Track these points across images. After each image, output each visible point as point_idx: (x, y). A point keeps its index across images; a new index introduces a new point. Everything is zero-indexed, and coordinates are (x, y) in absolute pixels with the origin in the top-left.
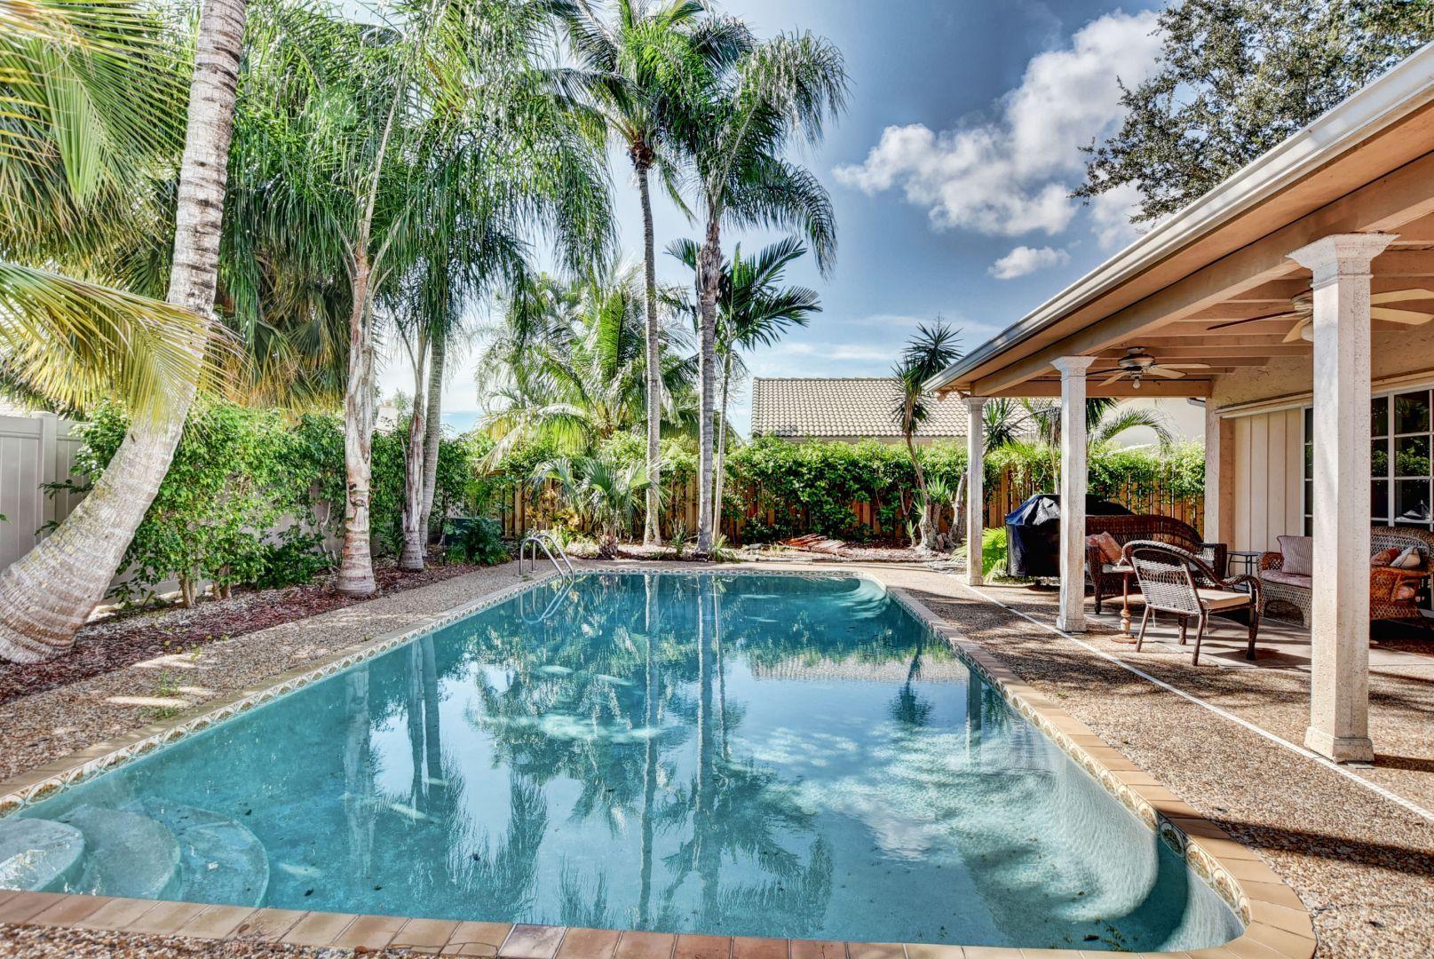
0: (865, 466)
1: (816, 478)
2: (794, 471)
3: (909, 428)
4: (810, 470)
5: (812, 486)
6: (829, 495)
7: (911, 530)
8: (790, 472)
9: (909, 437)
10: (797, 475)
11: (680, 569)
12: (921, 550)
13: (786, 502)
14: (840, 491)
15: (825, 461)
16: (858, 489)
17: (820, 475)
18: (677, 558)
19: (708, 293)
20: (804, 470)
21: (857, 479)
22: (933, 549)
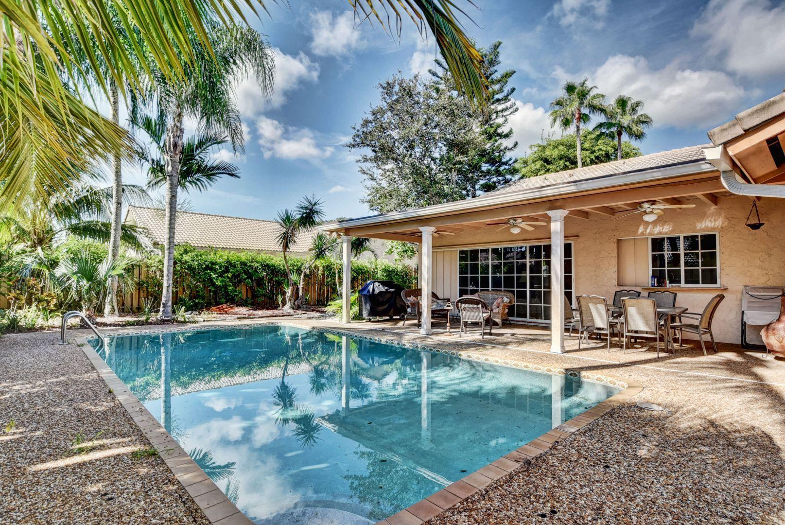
0: (250, 266)
1: (224, 272)
2: (211, 266)
3: (286, 246)
4: (220, 267)
5: (221, 276)
6: (231, 281)
7: (280, 298)
8: (208, 268)
9: (285, 251)
10: (212, 269)
11: (147, 331)
12: (287, 308)
13: (204, 285)
14: (237, 279)
15: (228, 261)
16: (246, 278)
17: (227, 270)
18: (147, 323)
19: (176, 154)
20: (217, 267)
21: (246, 272)
22: (293, 309)
